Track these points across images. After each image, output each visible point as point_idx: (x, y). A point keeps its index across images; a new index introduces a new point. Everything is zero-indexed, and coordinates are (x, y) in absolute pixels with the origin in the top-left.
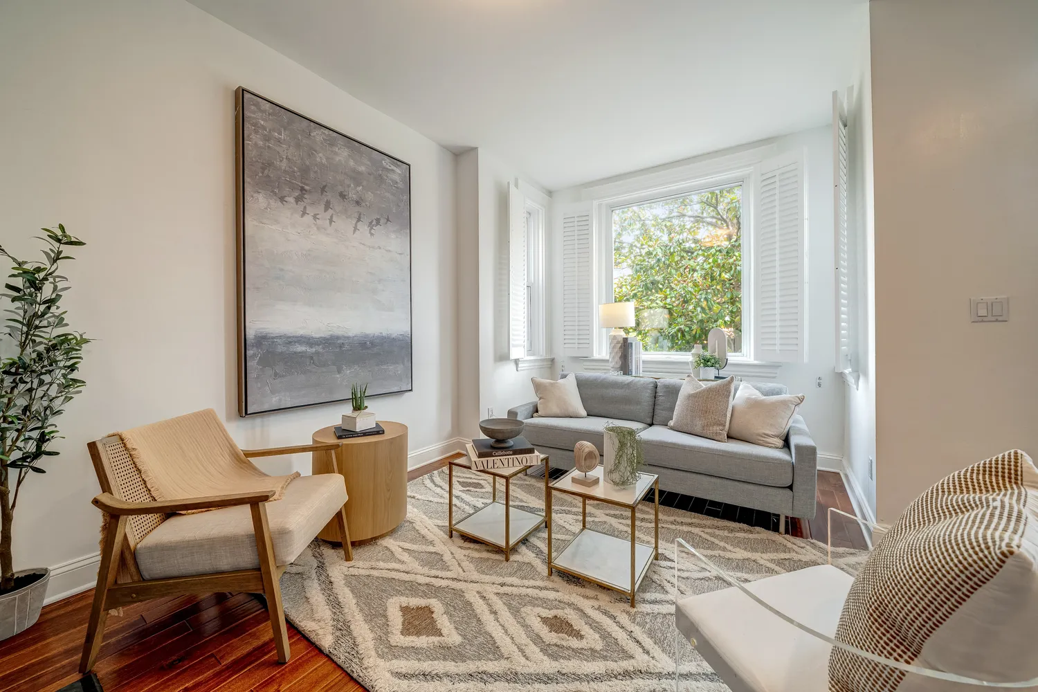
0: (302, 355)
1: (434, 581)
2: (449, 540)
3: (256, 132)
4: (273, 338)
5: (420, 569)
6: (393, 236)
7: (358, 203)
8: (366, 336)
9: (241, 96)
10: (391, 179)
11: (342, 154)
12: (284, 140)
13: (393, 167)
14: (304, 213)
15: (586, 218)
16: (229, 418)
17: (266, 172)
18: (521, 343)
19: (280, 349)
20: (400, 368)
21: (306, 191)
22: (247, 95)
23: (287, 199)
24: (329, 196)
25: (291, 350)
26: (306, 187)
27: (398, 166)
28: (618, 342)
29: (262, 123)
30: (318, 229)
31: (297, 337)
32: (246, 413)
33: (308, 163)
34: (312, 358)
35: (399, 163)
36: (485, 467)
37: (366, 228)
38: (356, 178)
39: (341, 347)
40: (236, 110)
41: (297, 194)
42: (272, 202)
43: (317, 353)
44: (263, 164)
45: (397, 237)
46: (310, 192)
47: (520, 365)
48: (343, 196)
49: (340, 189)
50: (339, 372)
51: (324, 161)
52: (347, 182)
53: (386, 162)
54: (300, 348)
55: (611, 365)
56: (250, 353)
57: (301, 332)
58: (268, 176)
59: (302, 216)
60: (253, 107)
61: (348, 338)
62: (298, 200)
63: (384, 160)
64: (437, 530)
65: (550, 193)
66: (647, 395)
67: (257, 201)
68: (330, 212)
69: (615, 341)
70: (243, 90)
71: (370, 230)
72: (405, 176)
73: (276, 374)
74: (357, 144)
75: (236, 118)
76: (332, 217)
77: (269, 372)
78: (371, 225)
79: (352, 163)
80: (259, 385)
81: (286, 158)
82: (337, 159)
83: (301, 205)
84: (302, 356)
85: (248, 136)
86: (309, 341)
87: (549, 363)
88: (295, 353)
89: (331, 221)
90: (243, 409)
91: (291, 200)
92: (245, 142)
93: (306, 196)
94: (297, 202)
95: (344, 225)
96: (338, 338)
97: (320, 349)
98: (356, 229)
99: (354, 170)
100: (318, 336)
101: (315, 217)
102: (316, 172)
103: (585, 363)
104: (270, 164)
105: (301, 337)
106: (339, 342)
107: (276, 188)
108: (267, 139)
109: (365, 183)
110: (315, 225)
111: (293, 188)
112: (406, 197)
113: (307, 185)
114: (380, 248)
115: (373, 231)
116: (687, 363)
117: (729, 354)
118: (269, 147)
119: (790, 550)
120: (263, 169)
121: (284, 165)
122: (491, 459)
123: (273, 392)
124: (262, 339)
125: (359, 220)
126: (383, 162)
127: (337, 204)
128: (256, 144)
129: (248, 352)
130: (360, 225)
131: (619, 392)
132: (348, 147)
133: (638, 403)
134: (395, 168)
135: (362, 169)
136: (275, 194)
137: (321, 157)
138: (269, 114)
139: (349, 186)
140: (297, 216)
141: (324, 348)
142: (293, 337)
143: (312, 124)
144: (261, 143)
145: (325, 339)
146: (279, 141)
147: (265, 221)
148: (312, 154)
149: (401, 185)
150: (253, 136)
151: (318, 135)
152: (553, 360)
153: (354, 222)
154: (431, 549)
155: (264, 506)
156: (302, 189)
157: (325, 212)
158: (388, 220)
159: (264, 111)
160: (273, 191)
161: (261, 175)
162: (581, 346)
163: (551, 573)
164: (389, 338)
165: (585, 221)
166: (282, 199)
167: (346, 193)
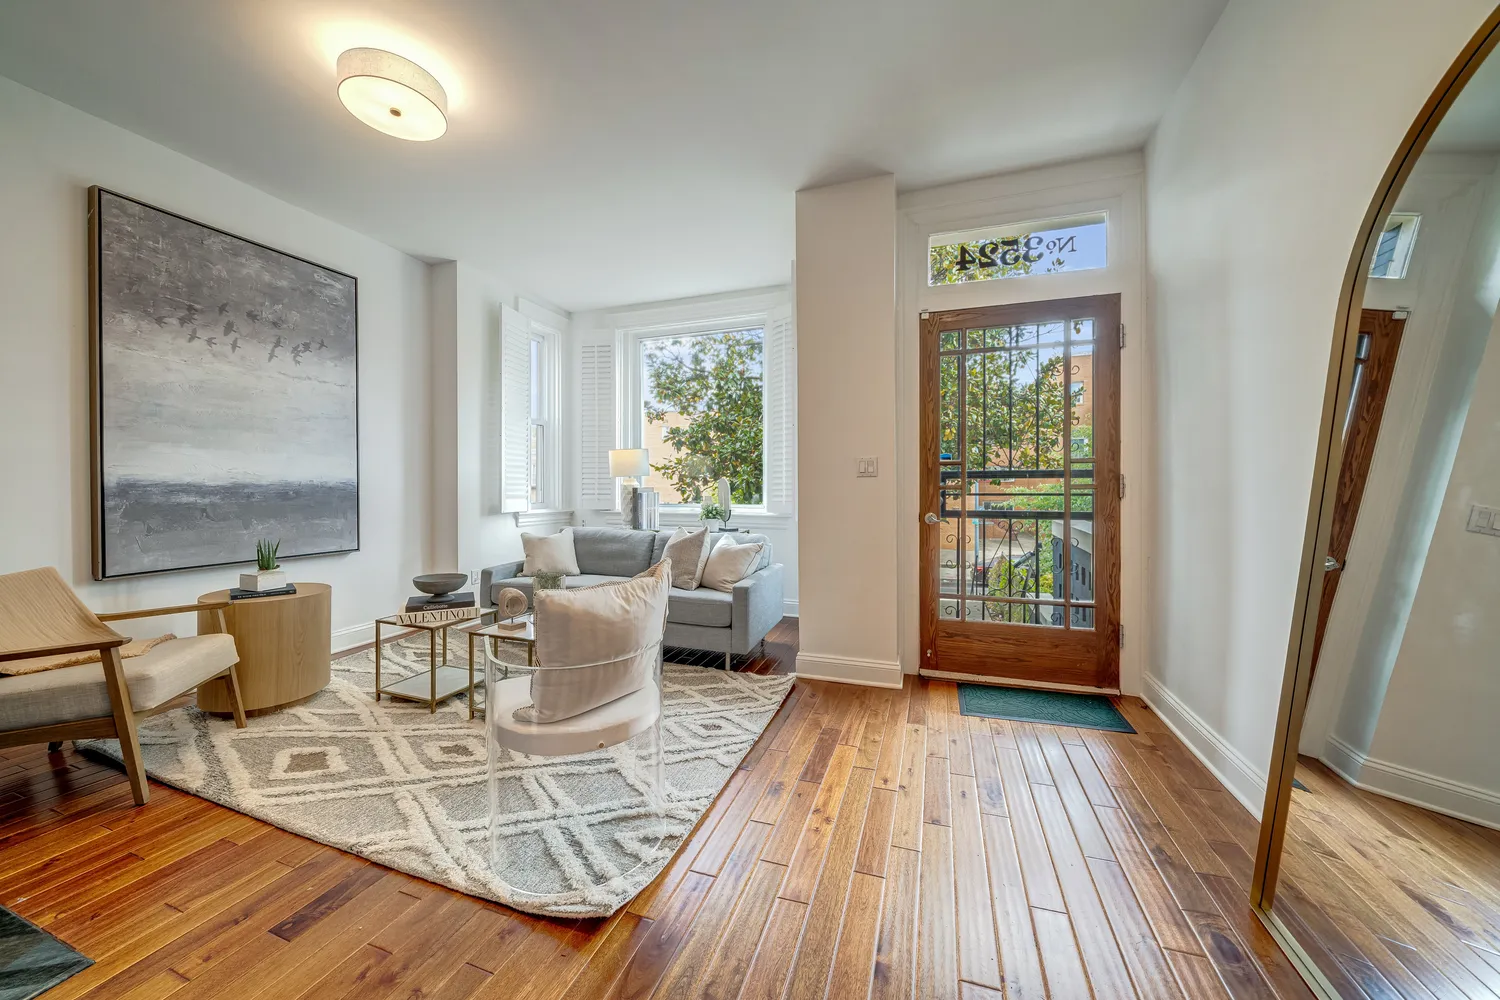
0: (189, 506)
1: (339, 734)
2: (376, 704)
3: (120, 240)
4: (145, 486)
5: (328, 727)
6: (330, 364)
7: (275, 324)
8: (288, 484)
9: (95, 198)
10: (327, 296)
11: (252, 267)
12: (163, 250)
13: (329, 281)
14: (193, 337)
15: (607, 349)
16: (78, 582)
17: (135, 288)
18: (523, 493)
19: (155, 499)
20: (340, 523)
21: (196, 310)
22: (105, 196)
23: (166, 320)
24: (230, 316)
25: (173, 500)
26: (197, 306)
27: (340, 280)
28: (629, 493)
29: (129, 229)
30: (214, 355)
31: (180, 485)
32: (104, 576)
33: (198, 277)
34: (204, 510)
35: (341, 277)
36: (413, 621)
37: (289, 356)
38: (274, 295)
39: (248, 497)
40: (89, 212)
41: (182, 314)
42: (144, 324)
43: (213, 504)
44: (130, 278)
45: (336, 366)
46: (202, 312)
47: (520, 520)
48: (252, 316)
49: (249, 307)
50: (246, 528)
51: (224, 274)
52: (259, 300)
53: (320, 276)
54: (185, 499)
55: (623, 518)
56: (109, 504)
57: (187, 479)
58: (137, 292)
59: (190, 340)
60: (115, 211)
61: (260, 486)
62: (183, 321)
63: (316, 272)
64: (364, 697)
65: (569, 314)
66: (644, 548)
67: (119, 324)
68: (233, 336)
69: (626, 492)
70: (100, 190)
71: (295, 357)
72: (349, 291)
73: (149, 530)
74: (274, 254)
75: (90, 221)
76: (235, 341)
77: (140, 527)
78: (295, 350)
79: (267, 277)
80: (124, 542)
81: (166, 271)
82: (245, 271)
83: (188, 328)
84: (189, 508)
85: (108, 245)
86: (200, 490)
87: (568, 517)
88: (179, 504)
89: (234, 346)
90: (99, 570)
91: (174, 321)
92: (103, 252)
93: (196, 316)
94: (182, 325)
95: (255, 352)
96: (245, 486)
97: (216, 499)
98: (272, 356)
99: (269, 285)
100: (212, 484)
101: (210, 342)
102: (211, 288)
103: (608, 517)
104: (141, 278)
105: (189, 485)
106: (245, 491)
107: (152, 306)
108: (135, 248)
109: (286, 301)
110: (211, 351)
111: (176, 306)
112: (350, 318)
113: (198, 303)
114: (310, 379)
115: (298, 358)
116: (695, 515)
117: (732, 506)
118: (139, 258)
119: (721, 680)
120: (131, 284)
121: (163, 279)
122: (420, 614)
123: (145, 550)
124: (126, 488)
125: (277, 344)
126: (315, 275)
127: (243, 326)
128: (119, 255)
129: (106, 503)
130: (278, 351)
131: (615, 547)
132: (260, 258)
133: (633, 557)
134: (333, 283)
135: (284, 283)
136: (149, 314)
137: (219, 270)
138: (140, 219)
139: (262, 304)
140: (182, 342)
141: (223, 499)
142: (175, 485)
143: (205, 230)
144: (127, 254)
145: (224, 488)
146: (155, 250)
147: (132, 346)
148: (206, 266)
149: (343, 303)
150: (114, 245)
151: (215, 243)
152: (572, 514)
153: (270, 347)
154: (350, 711)
155: (118, 651)
156: (190, 308)
157: (225, 335)
158: (322, 345)
159: (133, 216)
160: (145, 311)
161: (126, 291)
162: (602, 497)
163: (472, 716)
164: (322, 487)
165: (606, 352)
166: (159, 321)
167: (256, 313)
